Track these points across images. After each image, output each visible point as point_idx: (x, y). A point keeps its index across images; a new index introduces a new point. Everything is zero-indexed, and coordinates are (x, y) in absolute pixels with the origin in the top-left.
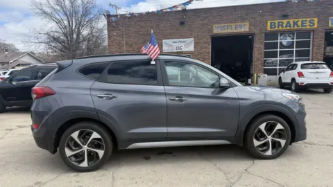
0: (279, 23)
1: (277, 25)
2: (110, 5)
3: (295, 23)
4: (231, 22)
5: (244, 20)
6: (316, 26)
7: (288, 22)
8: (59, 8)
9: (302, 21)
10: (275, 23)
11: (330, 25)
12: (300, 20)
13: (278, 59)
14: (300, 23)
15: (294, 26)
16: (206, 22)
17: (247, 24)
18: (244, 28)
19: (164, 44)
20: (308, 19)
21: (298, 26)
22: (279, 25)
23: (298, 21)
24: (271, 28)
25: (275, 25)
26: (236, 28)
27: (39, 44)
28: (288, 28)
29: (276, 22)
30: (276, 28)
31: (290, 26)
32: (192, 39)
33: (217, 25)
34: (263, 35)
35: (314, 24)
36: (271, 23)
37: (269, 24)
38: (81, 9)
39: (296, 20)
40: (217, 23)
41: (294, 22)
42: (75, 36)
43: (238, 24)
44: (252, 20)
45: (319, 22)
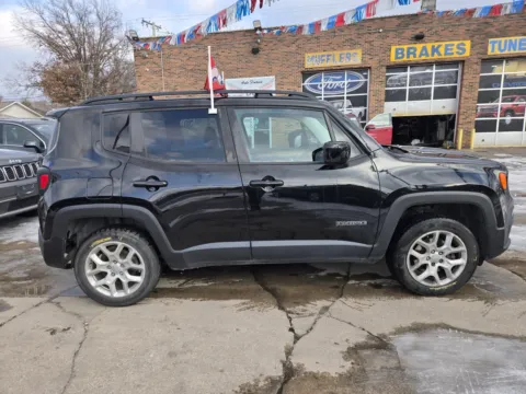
0: (409, 49)
1: (405, 53)
2: (144, 21)
3: (435, 50)
4: (334, 49)
5: (353, 44)
6: (467, 54)
7: (424, 48)
8: (60, 28)
10: (403, 49)
11: (490, 52)
12: (444, 44)
14: (442, 50)
15: (433, 55)
16: (293, 48)
17: (359, 52)
18: (354, 59)
19: (227, 86)
20: (456, 43)
21: (440, 54)
22: (409, 54)
23: (439, 46)
24: (397, 58)
25: (402, 53)
26: (341, 58)
27: (31, 90)
28: (423, 57)
29: (405, 47)
30: (405, 59)
31: (427, 54)
32: (273, 78)
33: (311, 55)
34: (384, 69)
35: (464, 50)
36: (397, 50)
37: (393, 52)
38: (97, 30)
39: (436, 44)
40: (311, 50)
41: (433, 47)
42: (91, 75)
43: (345, 52)
44: (367, 45)
45: (472, 47)
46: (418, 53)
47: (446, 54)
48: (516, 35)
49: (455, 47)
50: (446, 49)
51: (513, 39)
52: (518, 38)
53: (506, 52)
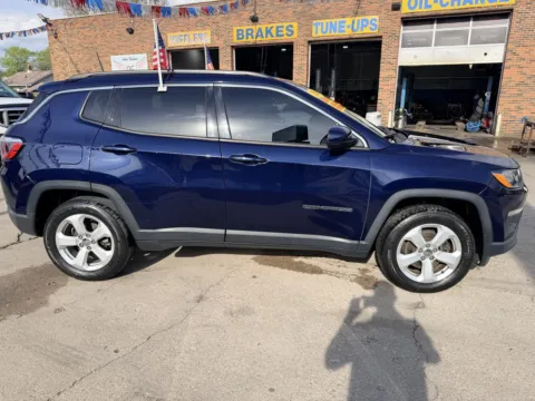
0: (247, 30)
1: (245, 34)
3: (268, 32)
4: (189, 30)
5: (204, 26)
6: (296, 35)
7: (260, 30)
9: (277, 28)
10: (243, 31)
11: (314, 34)
12: (275, 25)
14: (274, 32)
15: (267, 36)
17: (209, 32)
18: (205, 39)
19: (113, 63)
20: (285, 25)
21: (272, 36)
22: (247, 35)
23: (271, 28)
24: (238, 39)
25: (242, 34)
26: (194, 38)
29: (244, 28)
30: (245, 40)
31: (262, 36)
32: (145, 55)
34: (229, 49)
35: (292, 32)
36: (238, 31)
37: (235, 34)
39: (269, 26)
40: (171, 30)
41: (267, 28)
43: (198, 32)
44: (214, 27)
45: (299, 28)
46: (254, 34)
47: (278, 35)
48: (337, 17)
49: (284, 29)
50: (278, 31)
51: (333, 21)
52: (338, 20)
53: (328, 34)
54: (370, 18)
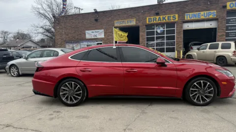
0: (153, 18)
2: (75, 8)
4: (125, 19)
5: (132, 17)
6: (177, 20)
7: (160, 18)
9: (168, 17)
10: (151, 19)
11: (186, 19)
13: (155, 42)
14: (166, 18)
15: (163, 20)
16: (110, 19)
17: (135, 20)
18: (133, 23)
19: (86, 34)
20: (172, 15)
21: (166, 20)
22: (154, 20)
24: (149, 22)
27: (36, 35)
28: (159, 21)
30: (152, 22)
31: (161, 20)
32: (103, 30)
33: (117, 21)
34: (144, 26)
35: (175, 18)
36: (149, 19)
37: (147, 20)
39: (164, 16)
43: (129, 20)
44: (137, 17)
45: (179, 16)
46: (157, 20)
48: (196, 12)
49: (171, 17)
50: (168, 18)
53: (193, 18)
54: (212, 12)
